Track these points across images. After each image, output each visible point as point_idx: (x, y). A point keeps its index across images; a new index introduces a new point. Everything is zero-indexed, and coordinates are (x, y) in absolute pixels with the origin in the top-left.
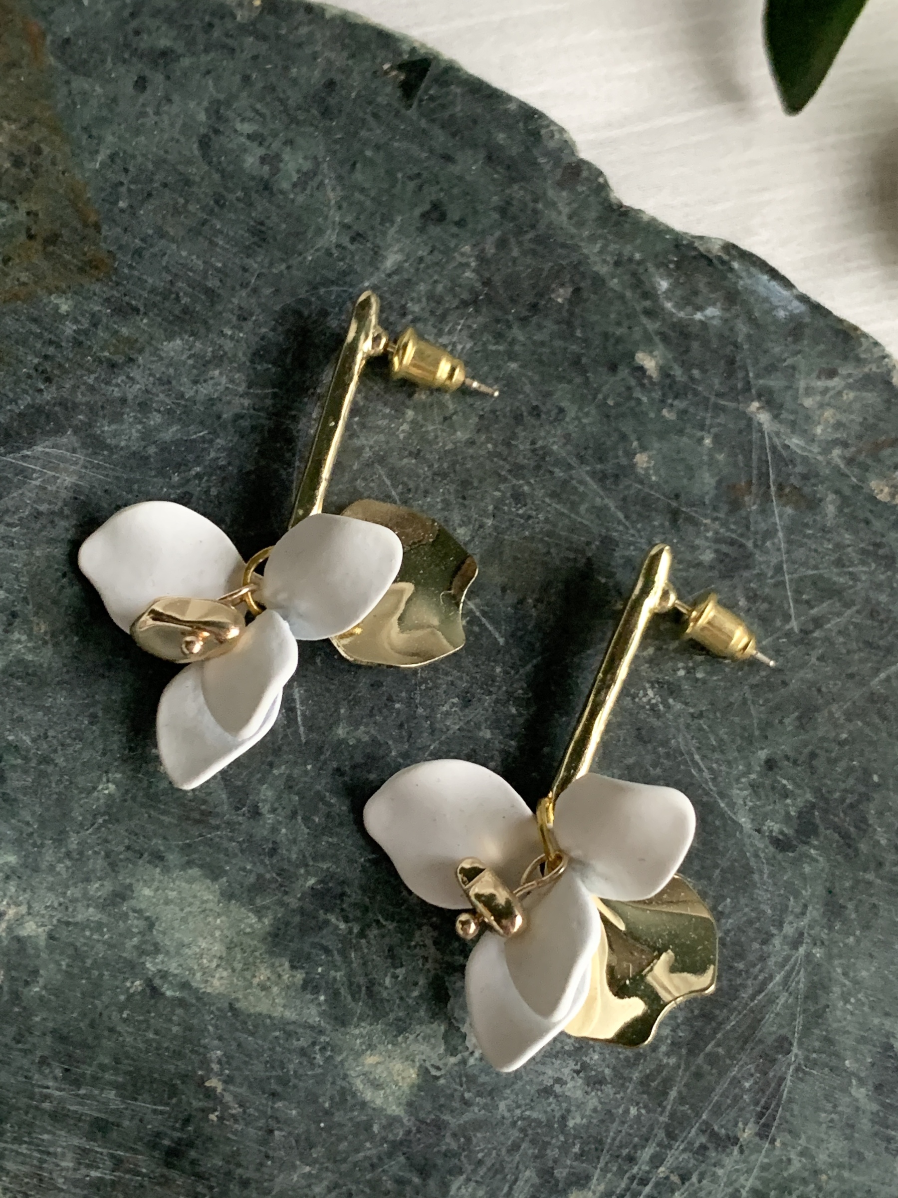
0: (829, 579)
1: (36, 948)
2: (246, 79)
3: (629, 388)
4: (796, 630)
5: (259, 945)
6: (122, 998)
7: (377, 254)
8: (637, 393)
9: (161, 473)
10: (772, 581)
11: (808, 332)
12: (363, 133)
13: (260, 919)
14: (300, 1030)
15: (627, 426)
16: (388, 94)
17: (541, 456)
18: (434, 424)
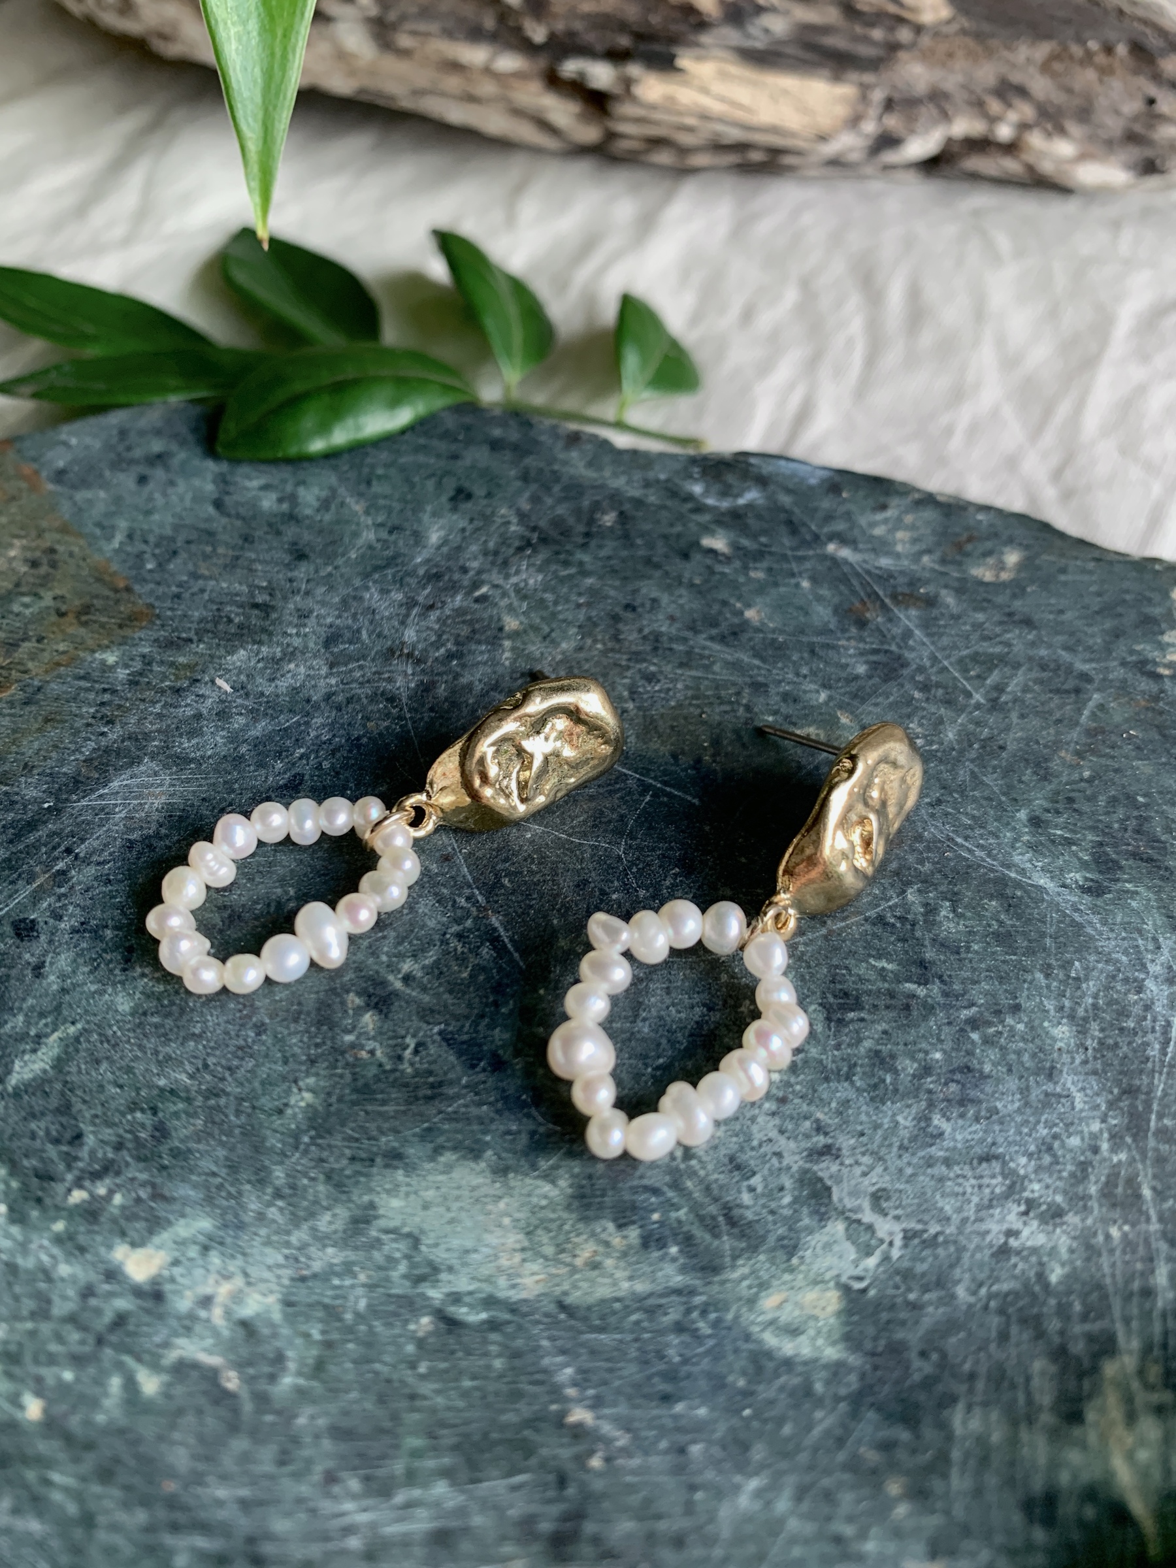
0: (985, 654)
1: (272, 1325)
3: (709, 567)
4: (982, 701)
5: (565, 1215)
6: (410, 1348)
8: (719, 568)
10: (935, 669)
11: (841, 488)
13: (553, 1182)
14: (663, 1301)
15: (724, 594)
17: (654, 639)
18: (533, 643)
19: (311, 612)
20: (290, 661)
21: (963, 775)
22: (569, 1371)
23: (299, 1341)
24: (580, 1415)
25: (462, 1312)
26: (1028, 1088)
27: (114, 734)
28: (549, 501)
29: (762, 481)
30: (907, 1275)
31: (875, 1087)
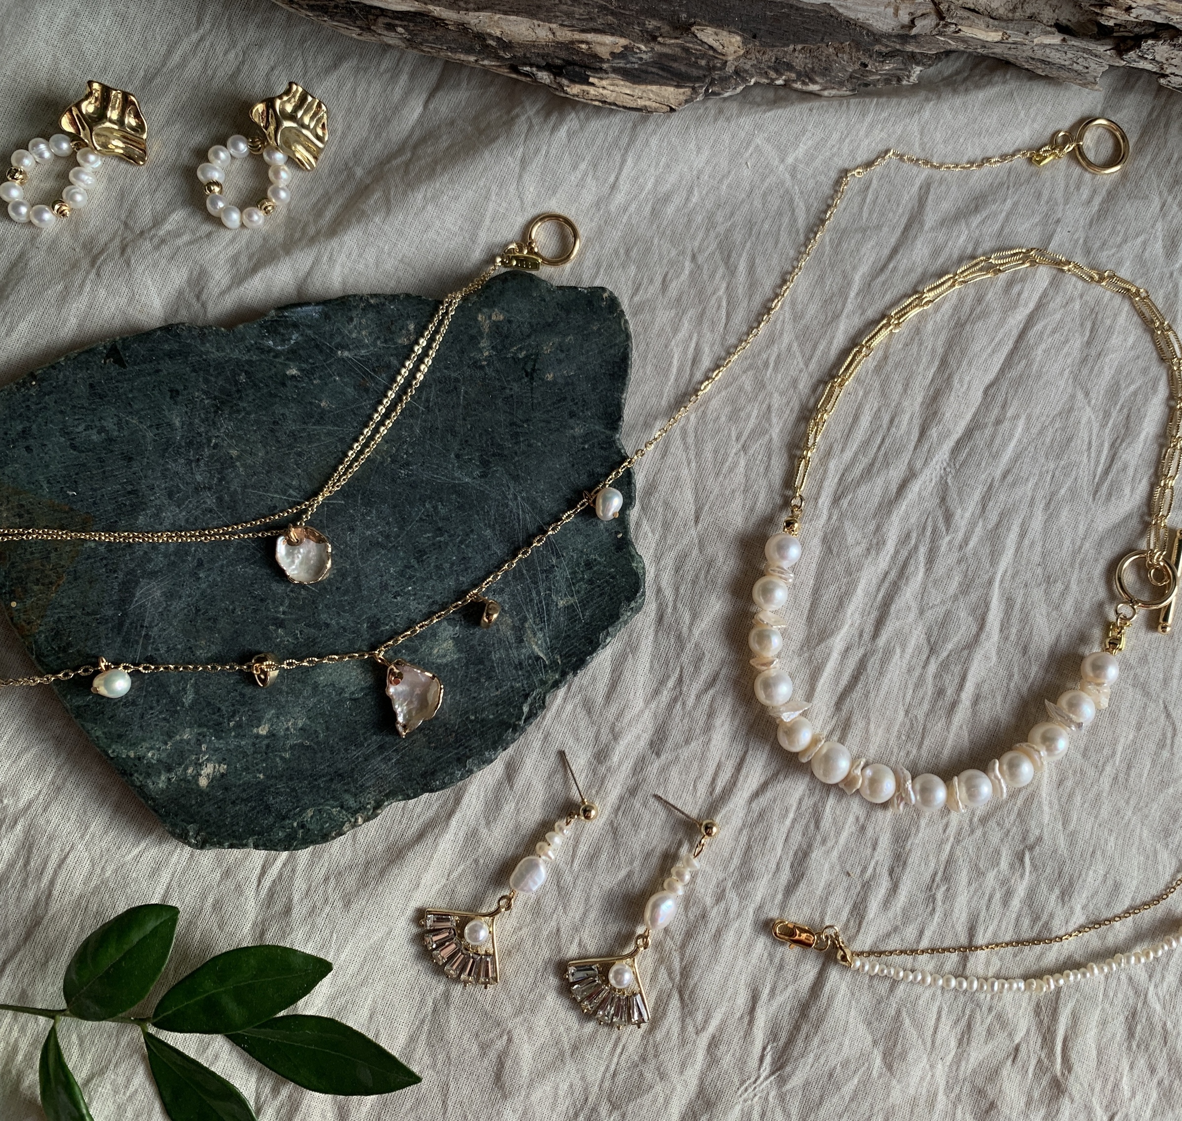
1: (309, 726)
2: (61, 412)
3: (296, 387)
6: (348, 712)
7: (170, 425)
8: (300, 385)
9: (183, 561)
11: (331, 313)
12: (121, 391)
15: (308, 399)
16: (114, 370)
17: (292, 434)
23: (318, 726)
25: (356, 696)
29: (295, 325)
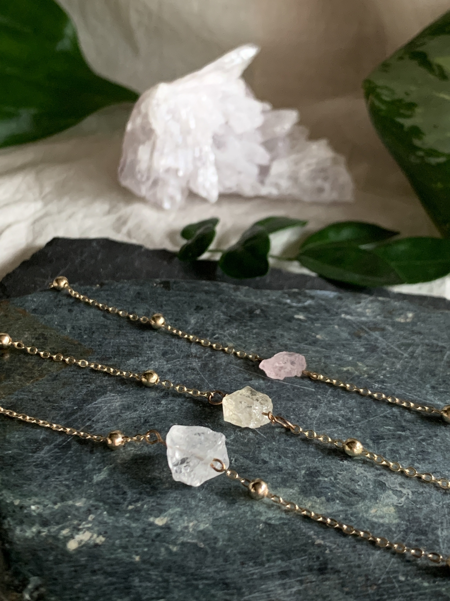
0: (406, 342)
1: (210, 531)
3: (299, 324)
4: (408, 356)
5: (299, 496)
8: (303, 324)
10: (388, 348)
12: (159, 299)
13: (293, 489)
14: (338, 513)
16: (161, 290)
19: (154, 346)
20: (151, 361)
21: (405, 376)
22: (312, 532)
23: (221, 534)
24: (318, 541)
25: (273, 522)
26: (445, 455)
27: (93, 386)
28: (233, 308)
29: (312, 297)
30: (415, 502)
31: (393, 458)
